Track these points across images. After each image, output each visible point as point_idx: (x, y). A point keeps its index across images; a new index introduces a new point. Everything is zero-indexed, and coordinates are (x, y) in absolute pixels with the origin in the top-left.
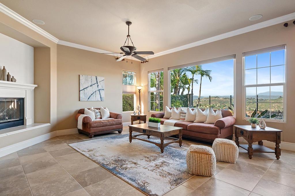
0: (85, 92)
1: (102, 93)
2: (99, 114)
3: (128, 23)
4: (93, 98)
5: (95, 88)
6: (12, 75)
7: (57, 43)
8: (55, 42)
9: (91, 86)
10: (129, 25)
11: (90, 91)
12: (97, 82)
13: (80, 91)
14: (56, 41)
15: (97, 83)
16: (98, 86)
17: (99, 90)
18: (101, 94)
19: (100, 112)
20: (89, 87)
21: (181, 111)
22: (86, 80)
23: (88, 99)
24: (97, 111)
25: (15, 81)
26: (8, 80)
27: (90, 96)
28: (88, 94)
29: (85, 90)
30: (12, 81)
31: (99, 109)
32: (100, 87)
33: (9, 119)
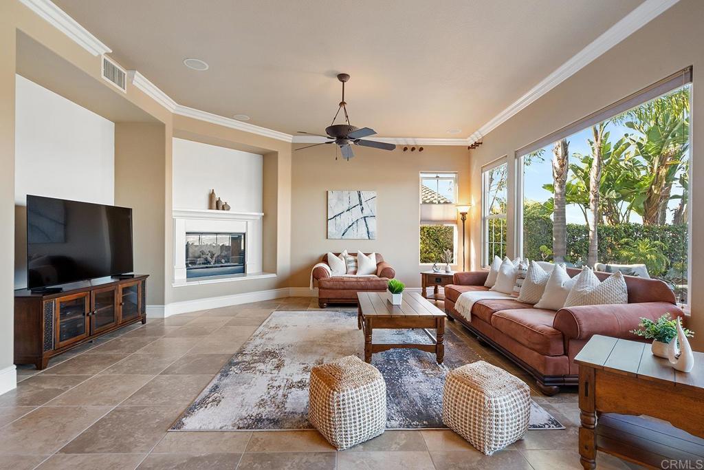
0: (337, 222)
1: (372, 223)
2: (353, 264)
3: (343, 77)
4: (351, 234)
5: (356, 214)
6: (223, 201)
7: (291, 142)
8: (287, 141)
9: (349, 210)
10: (343, 82)
11: (346, 220)
12: (361, 201)
13: (328, 220)
14: (289, 138)
15: (361, 205)
16: (362, 209)
17: (365, 217)
18: (369, 226)
19: (356, 262)
20: (345, 213)
21: (519, 272)
22: (340, 199)
23: (343, 235)
24: (352, 258)
25: (228, 209)
26: (217, 208)
27: (347, 230)
28: (342, 225)
29: (338, 218)
30: (223, 209)
31: (355, 255)
32: (366, 213)
33: (226, 262)
